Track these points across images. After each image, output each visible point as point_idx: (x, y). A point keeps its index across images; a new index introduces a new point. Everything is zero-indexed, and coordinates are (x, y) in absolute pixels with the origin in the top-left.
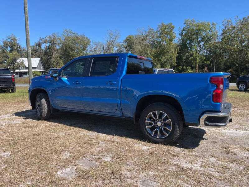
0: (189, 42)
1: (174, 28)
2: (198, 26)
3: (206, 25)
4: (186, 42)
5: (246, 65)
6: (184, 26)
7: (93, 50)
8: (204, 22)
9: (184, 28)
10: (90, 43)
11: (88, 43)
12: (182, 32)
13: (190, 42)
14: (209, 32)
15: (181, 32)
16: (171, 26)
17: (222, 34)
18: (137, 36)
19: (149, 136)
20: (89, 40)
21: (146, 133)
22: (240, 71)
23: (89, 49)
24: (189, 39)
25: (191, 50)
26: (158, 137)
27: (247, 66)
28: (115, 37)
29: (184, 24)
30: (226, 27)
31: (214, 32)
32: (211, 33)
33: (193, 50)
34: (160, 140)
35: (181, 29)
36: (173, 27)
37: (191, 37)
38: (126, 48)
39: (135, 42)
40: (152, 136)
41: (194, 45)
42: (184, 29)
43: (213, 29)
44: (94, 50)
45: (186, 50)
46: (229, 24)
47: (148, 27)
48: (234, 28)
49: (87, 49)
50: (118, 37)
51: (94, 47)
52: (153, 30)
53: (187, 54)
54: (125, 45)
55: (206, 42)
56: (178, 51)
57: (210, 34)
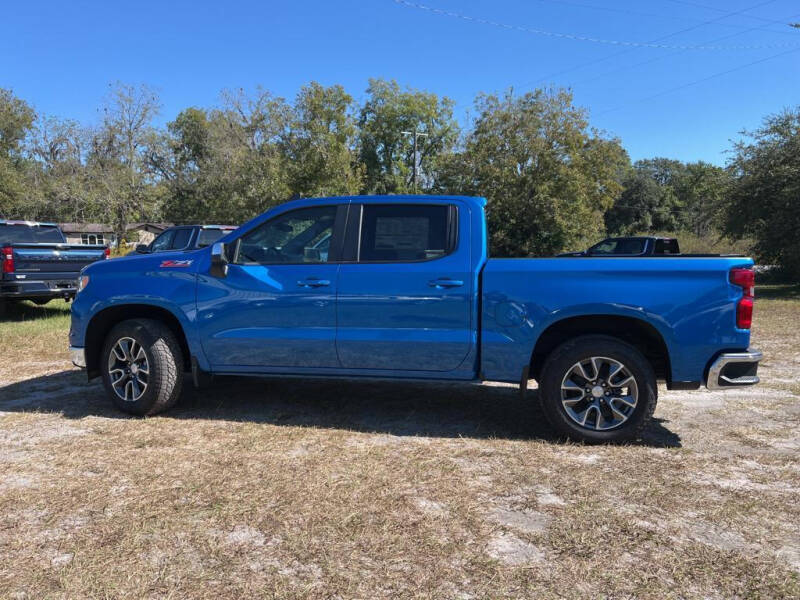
0: (381, 147)
1: (349, 102)
2: (407, 103)
3: (427, 102)
4: (375, 147)
5: (535, 221)
6: (369, 98)
7: (48, 150)
8: (422, 93)
9: (368, 104)
10: (34, 123)
11: (27, 120)
12: (364, 114)
13: (386, 147)
14: (436, 124)
15: (359, 114)
16: (341, 95)
17: (476, 133)
18: (221, 115)
19: (573, 426)
20: (32, 111)
21: (565, 419)
22: (520, 237)
23: (29, 146)
24: (383, 138)
25: (390, 172)
26: (598, 428)
27: (535, 225)
28: (141, 110)
29: (369, 91)
30: (485, 115)
31: (448, 125)
32: (440, 128)
33: (395, 172)
34: (605, 434)
35: (359, 106)
36: (347, 99)
37: (390, 135)
38: (177, 150)
39: (213, 133)
40: (581, 426)
41: (398, 159)
42: (367, 108)
43: (445, 117)
44: (52, 150)
45: (376, 171)
46: (492, 107)
47: (259, 87)
48: (505, 119)
49: (20, 143)
50: (151, 112)
51: (50, 139)
52: (283, 100)
53: (378, 183)
54: (176, 138)
55: (429, 151)
56: (362, 174)
57: (438, 128)
